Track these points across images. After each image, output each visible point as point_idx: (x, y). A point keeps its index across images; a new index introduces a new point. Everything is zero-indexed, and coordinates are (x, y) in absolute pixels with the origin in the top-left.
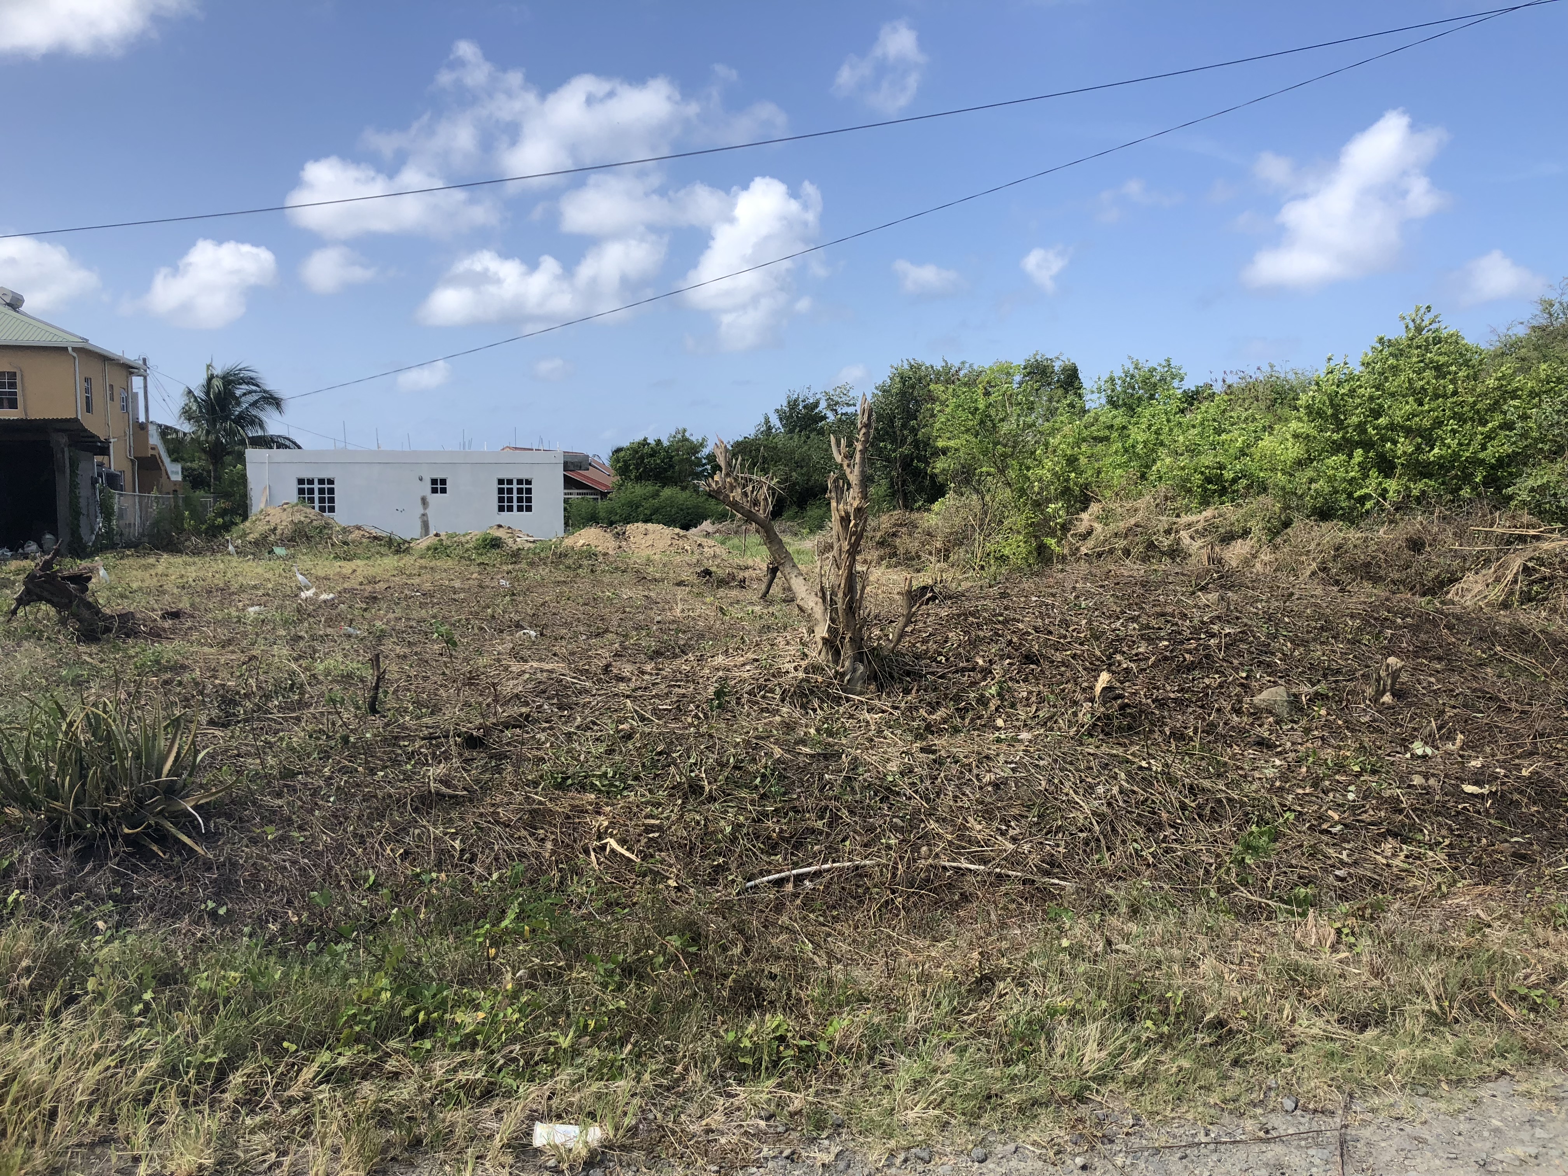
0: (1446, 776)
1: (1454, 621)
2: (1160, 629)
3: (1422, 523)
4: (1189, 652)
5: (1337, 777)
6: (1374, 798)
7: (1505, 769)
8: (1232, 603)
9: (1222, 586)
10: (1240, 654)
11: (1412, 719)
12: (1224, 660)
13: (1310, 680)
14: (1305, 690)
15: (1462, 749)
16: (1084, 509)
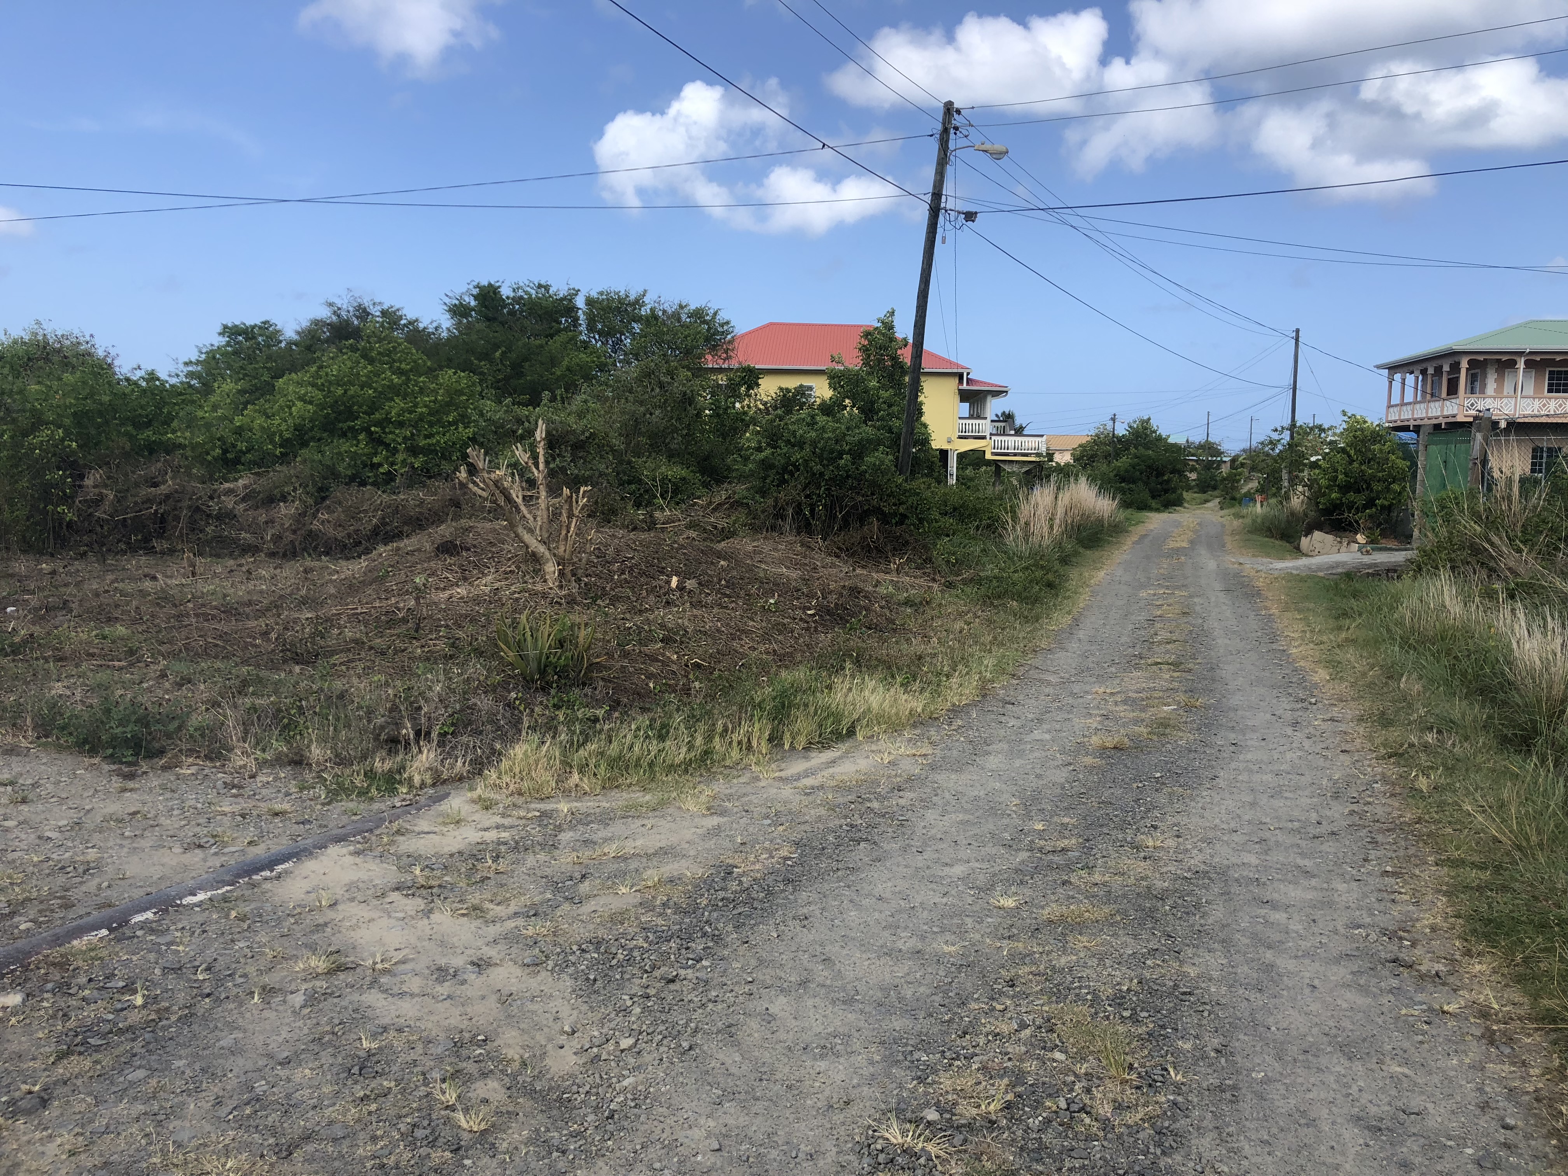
16: (82, 477)
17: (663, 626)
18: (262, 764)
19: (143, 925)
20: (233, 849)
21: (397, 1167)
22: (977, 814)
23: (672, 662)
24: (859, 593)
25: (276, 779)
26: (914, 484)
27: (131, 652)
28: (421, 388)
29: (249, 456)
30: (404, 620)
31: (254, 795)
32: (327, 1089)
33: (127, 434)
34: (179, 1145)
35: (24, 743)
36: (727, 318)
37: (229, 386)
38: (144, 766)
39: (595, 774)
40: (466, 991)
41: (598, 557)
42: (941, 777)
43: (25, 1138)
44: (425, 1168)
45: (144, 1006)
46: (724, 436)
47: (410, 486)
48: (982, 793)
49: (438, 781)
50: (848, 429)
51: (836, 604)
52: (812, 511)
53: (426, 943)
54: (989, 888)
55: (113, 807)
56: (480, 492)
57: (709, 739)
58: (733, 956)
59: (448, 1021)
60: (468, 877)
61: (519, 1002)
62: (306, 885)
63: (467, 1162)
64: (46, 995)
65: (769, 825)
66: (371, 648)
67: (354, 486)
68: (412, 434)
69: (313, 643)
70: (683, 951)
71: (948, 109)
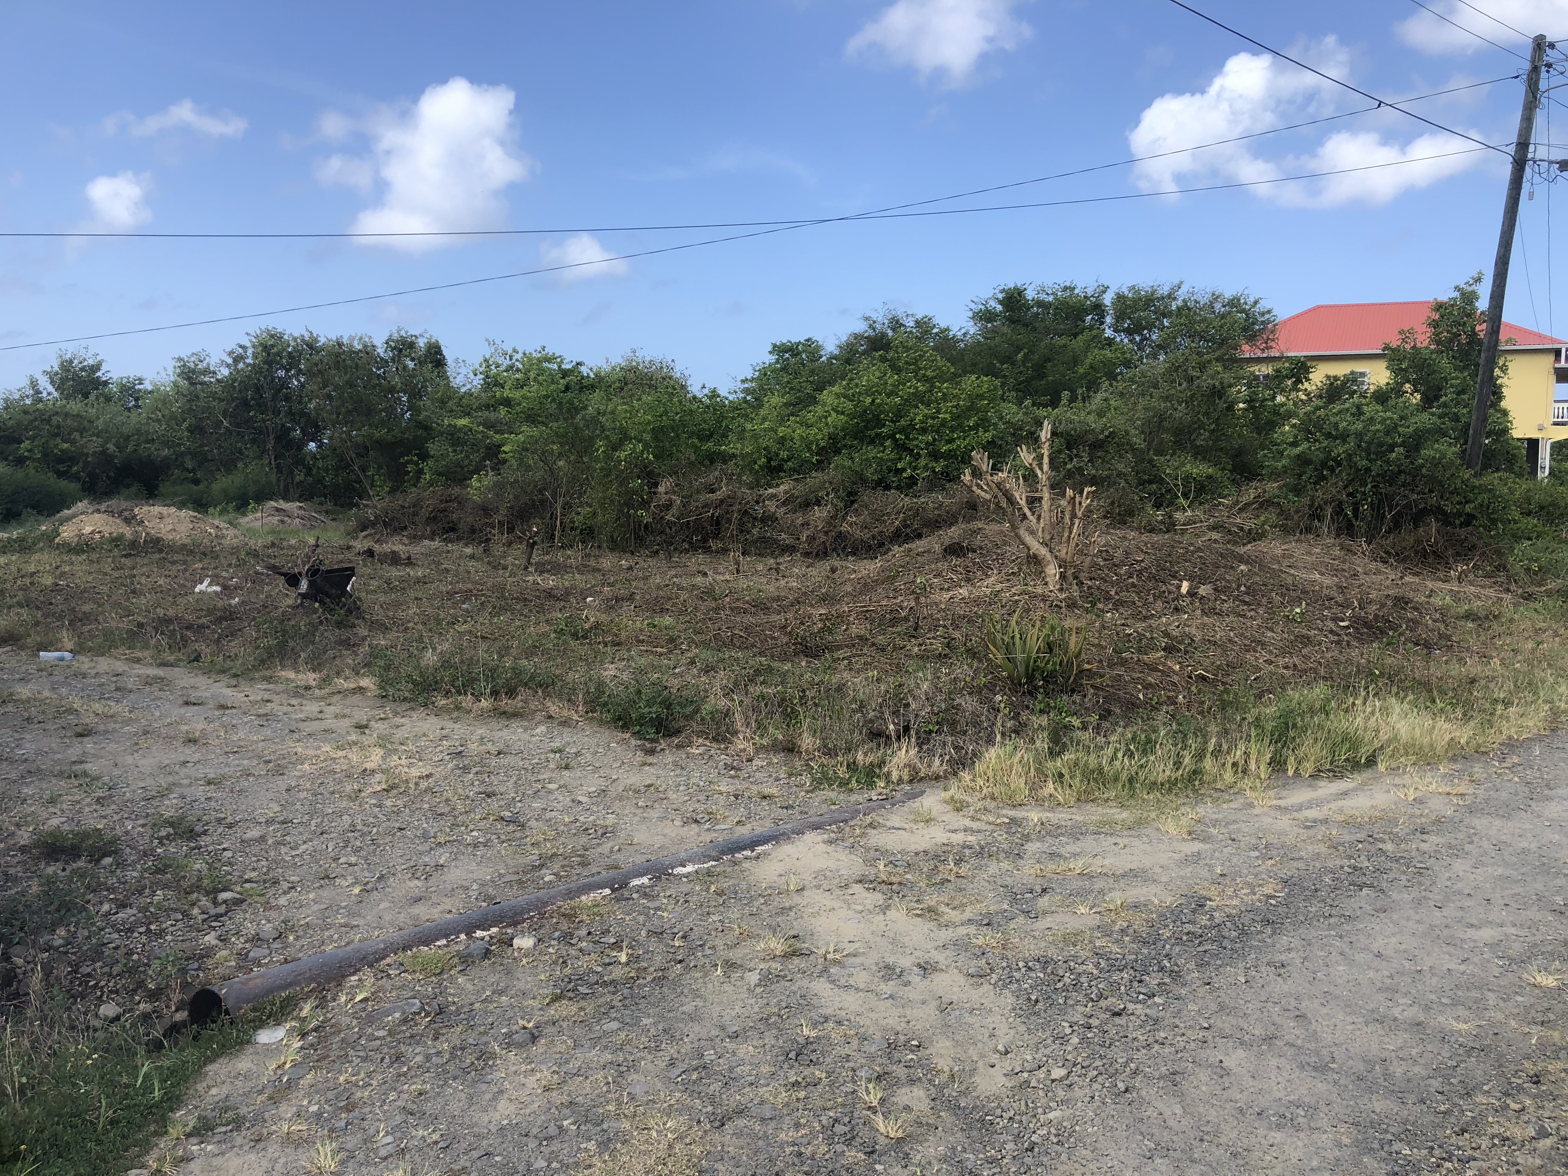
16: (656, 485)
17: (1166, 634)
18: (759, 749)
19: (639, 889)
20: (723, 827)
21: (813, 1158)
22: (1523, 870)
23: (1174, 672)
24: (1406, 603)
25: (769, 764)
26: (1485, 480)
27: (672, 640)
28: (944, 394)
29: (790, 464)
30: (906, 619)
31: (749, 777)
32: (765, 1069)
33: (693, 446)
34: (632, 1097)
35: (575, 717)
36: (1268, 307)
37: (776, 400)
38: (663, 744)
39: (1071, 786)
40: (910, 993)
41: (1105, 560)
42: (1480, 822)
43: (514, 1069)
44: (838, 1165)
45: (627, 964)
46: (1259, 430)
47: (930, 490)
48: (1534, 846)
49: (915, 778)
50: (1402, 418)
51: (1376, 616)
52: (1356, 511)
53: (878, 939)
54: (1522, 962)
55: (636, 779)
56: (983, 494)
57: (1200, 756)
58: (1191, 997)
59: (886, 1021)
60: (929, 877)
61: (957, 1012)
62: (778, 868)
63: (879, 1167)
64: (553, 942)
65: (1257, 858)
66: (873, 644)
67: (879, 492)
68: (935, 440)
69: (821, 638)
70: (1136, 984)
71: (1539, 45)
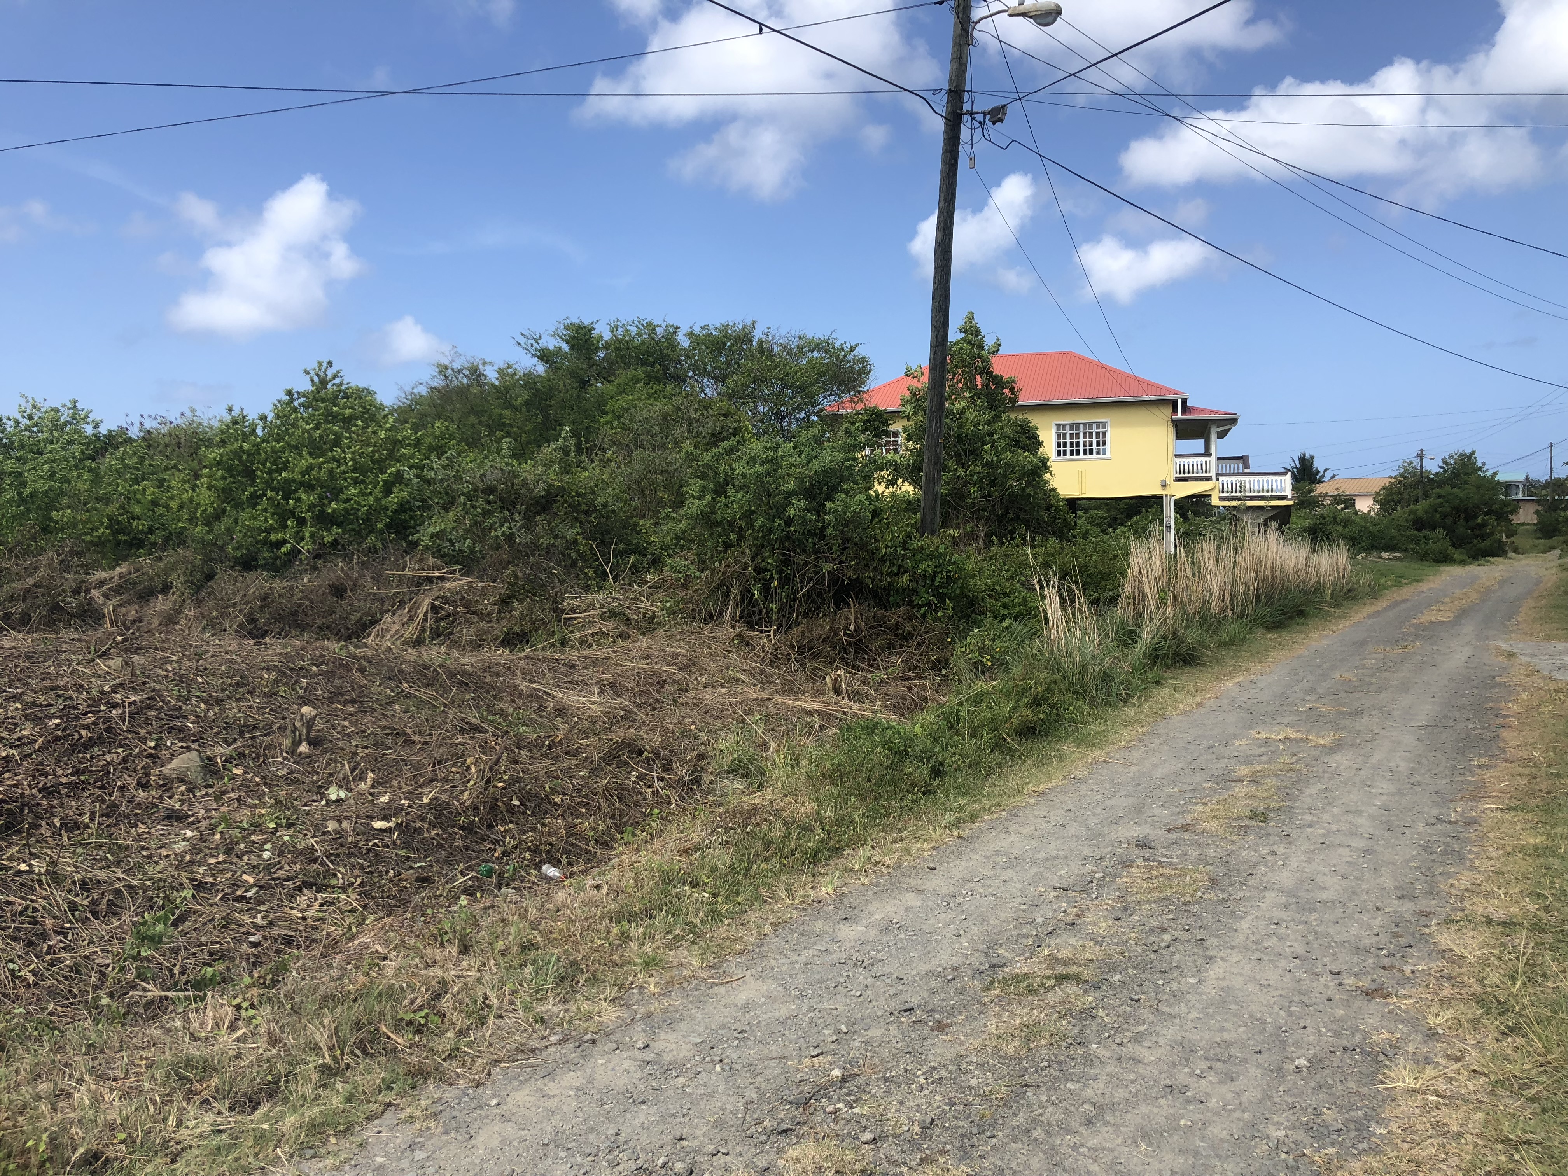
0: (358, 816)
1: (365, 664)
2: (50, 705)
3: (342, 569)
4: (86, 727)
5: (253, 838)
6: (289, 852)
7: (409, 799)
8: (138, 667)
9: (127, 650)
10: (148, 722)
11: (328, 764)
12: (129, 731)
13: (225, 741)
14: (221, 751)
15: (373, 787)
52: (766, 590)
